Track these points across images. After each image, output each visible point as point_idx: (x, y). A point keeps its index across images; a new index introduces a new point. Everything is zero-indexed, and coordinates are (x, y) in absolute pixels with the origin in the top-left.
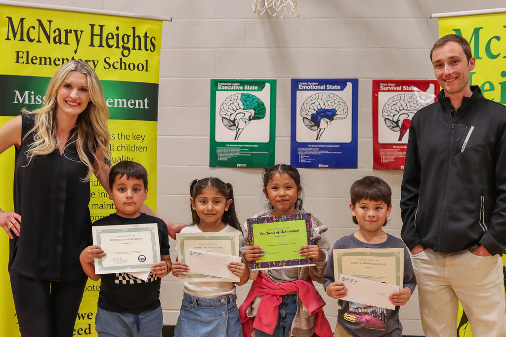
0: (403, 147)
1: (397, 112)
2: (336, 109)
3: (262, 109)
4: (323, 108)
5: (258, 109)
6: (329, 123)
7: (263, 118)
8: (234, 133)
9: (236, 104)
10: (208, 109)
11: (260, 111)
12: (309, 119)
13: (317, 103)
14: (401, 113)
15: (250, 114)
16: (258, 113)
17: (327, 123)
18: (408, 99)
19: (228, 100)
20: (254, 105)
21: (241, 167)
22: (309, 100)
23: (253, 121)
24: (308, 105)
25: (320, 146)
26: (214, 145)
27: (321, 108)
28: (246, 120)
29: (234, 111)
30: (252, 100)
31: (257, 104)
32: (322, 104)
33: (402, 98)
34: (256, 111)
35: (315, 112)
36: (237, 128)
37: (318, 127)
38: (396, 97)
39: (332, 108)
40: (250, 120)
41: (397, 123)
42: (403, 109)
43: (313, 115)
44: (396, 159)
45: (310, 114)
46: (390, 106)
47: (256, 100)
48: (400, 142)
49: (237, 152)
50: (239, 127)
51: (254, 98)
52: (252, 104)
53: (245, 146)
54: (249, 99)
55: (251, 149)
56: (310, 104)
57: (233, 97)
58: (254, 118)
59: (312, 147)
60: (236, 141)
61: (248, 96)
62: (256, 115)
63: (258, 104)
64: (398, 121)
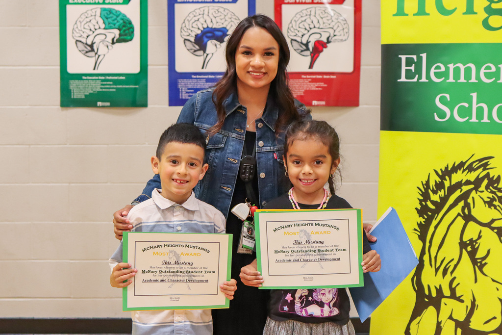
0: (314, 77)
1: (307, 31)
2: (228, 28)
3: (129, 29)
4: (210, 26)
5: (124, 28)
6: (218, 46)
7: (131, 40)
8: (93, 60)
9: (94, 22)
10: (57, 29)
11: (127, 32)
12: (191, 42)
13: (202, 20)
14: (312, 31)
15: (113, 36)
16: (124, 34)
17: (216, 46)
18: (321, 14)
19: (83, 17)
20: (118, 24)
21: (103, 107)
22: (191, 16)
23: (117, 45)
24: (191, 22)
25: (207, 77)
26: (66, 78)
27: (208, 27)
28: (108, 43)
29: (91, 32)
30: (115, 17)
31: (122, 21)
32: (209, 21)
33: (313, 13)
34: (122, 32)
35: (199, 32)
36: (96, 54)
37: (204, 52)
38: (304, 12)
39: (221, 26)
40: (113, 43)
41: (307, 45)
42: (314, 27)
43: (197, 36)
44: (306, 92)
45: (193, 34)
46: (298, 23)
47: (121, 17)
48: (311, 70)
49: (96, 87)
50: (99, 53)
51: (118, 14)
52: (116, 21)
53: (107, 78)
54: (111, 15)
55: (116, 82)
56: (193, 21)
57: (89, 12)
58: (119, 41)
59: (196, 78)
60: (96, 72)
61: (110, 11)
62: (122, 37)
63: (124, 22)
64: (308, 42)
